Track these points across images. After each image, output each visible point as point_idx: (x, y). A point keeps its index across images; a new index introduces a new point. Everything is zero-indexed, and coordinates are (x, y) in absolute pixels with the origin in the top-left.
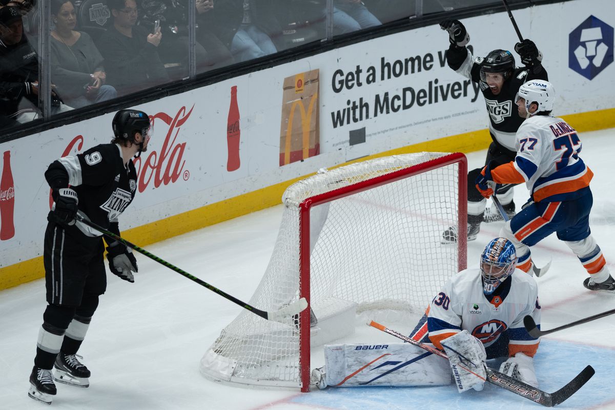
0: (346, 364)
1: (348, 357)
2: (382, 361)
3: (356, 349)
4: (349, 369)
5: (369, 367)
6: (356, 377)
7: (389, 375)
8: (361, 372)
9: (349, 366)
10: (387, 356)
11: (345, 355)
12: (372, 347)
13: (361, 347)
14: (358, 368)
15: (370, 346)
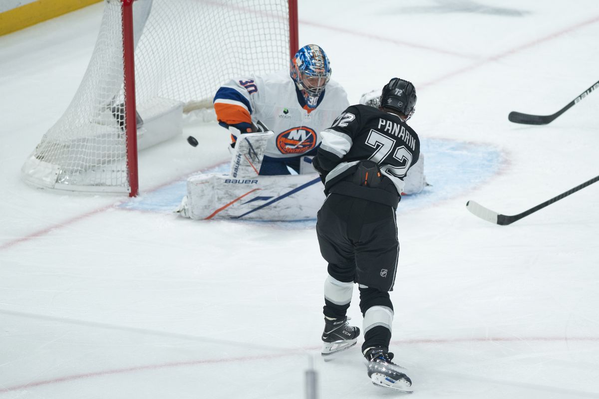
0: (216, 197)
1: (218, 189)
2: (252, 196)
3: (226, 182)
4: (220, 202)
5: (239, 201)
6: (227, 210)
7: (261, 211)
8: (231, 206)
9: (219, 199)
10: (258, 191)
11: (215, 188)
12: (241, 181)
13: (230, 180)
14: (228, 202)
15: (239, 181)
